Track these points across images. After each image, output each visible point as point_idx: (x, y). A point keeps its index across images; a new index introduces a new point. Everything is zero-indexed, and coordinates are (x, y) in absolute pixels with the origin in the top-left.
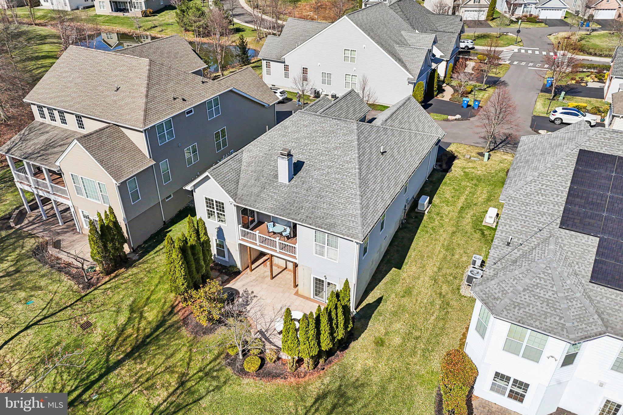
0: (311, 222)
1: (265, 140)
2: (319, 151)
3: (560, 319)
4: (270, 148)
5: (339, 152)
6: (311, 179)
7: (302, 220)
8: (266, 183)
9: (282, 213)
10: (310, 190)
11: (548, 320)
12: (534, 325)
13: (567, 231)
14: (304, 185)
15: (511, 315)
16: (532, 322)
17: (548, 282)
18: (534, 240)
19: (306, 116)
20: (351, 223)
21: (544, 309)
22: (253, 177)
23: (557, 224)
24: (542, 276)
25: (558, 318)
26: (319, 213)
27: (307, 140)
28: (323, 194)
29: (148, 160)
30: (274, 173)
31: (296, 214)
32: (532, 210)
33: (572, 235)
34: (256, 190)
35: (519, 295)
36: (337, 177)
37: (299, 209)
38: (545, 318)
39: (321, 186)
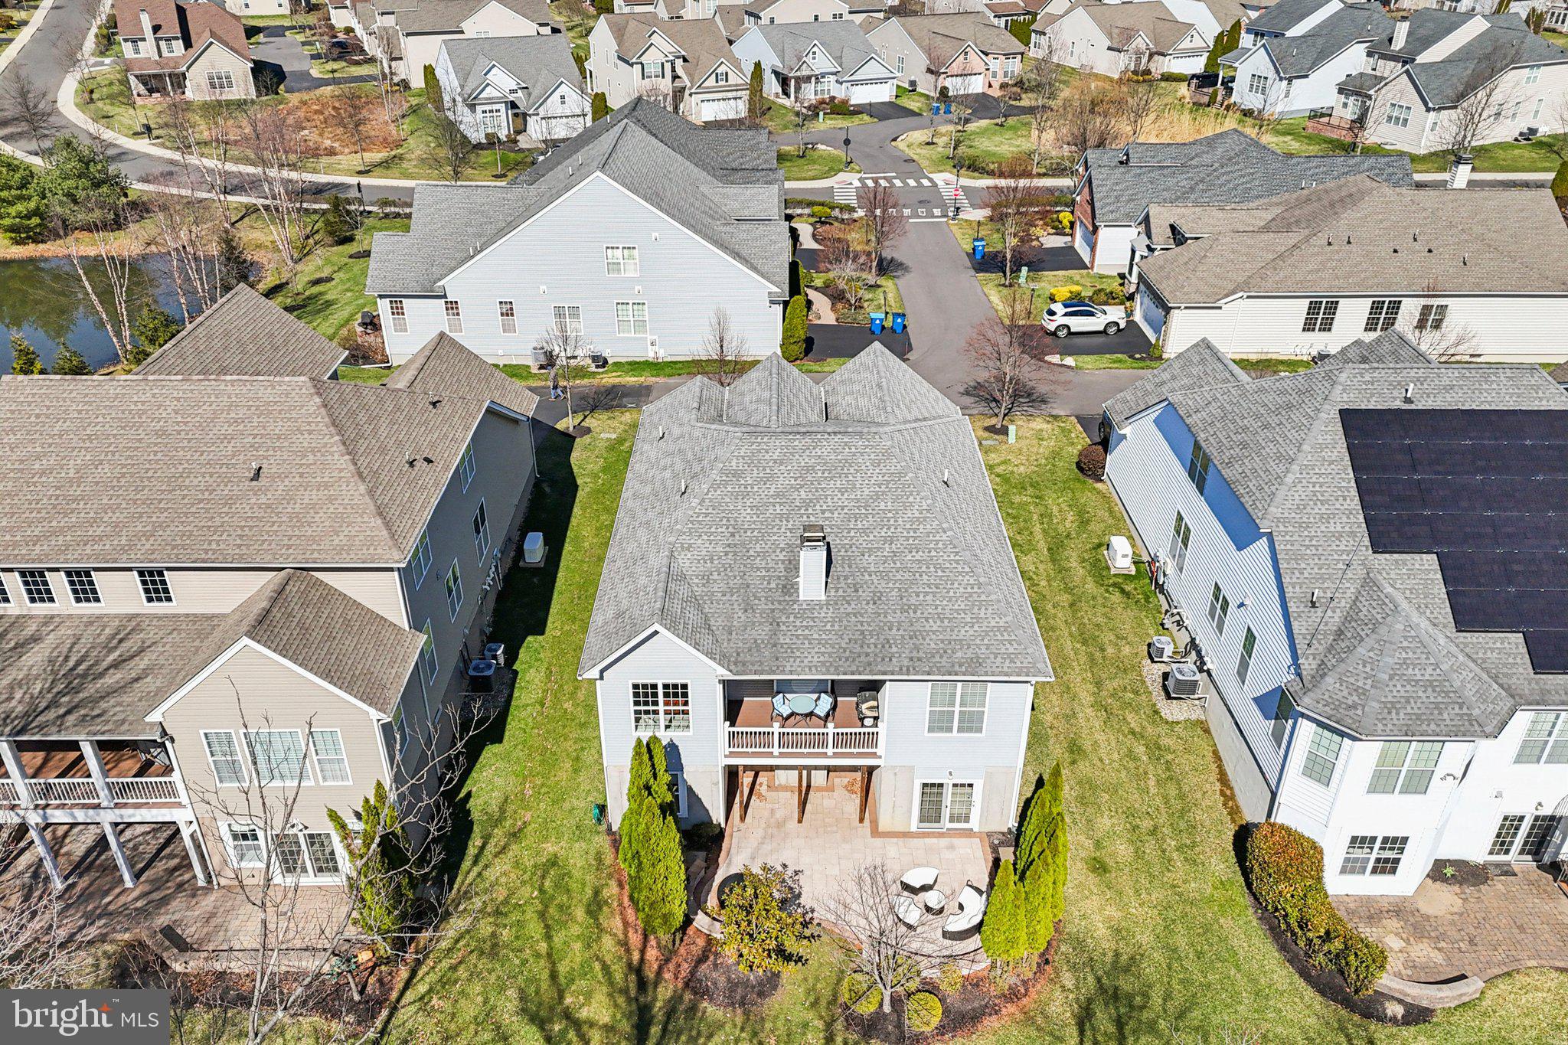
0: (927, 669)
1: (707, 515)
2: (846, 511)
3: (1461, 708)
4: (731, 529)
5: (889, 504)
6: (867, 577)
7: (904, 669)
8: (773, 611)
9: (854, 668)
10: (880, 599)
11: (1445, 716)
12: (1430, 732)
13: (1387, 556)
14: (860, 593)
15: (1390, 727)
16: (1424, 727)
17: (1419, 651)
18: (1348, 585)
19: (765, 440)
20: (1008, 646)
21: (1432, 700)
22: (736, 606)
23: (1367, 547)
24: (1405, 644)
25: (1457, 707)
26: (931, 644)
27: (802, 493)
28: (913, 601)
29: (410, 636)
30: (777, 585)
31: (883, 659)
32: (1319, 534)
33: (1396, 561)
34: (762, 632)
35: (1387, 689)
36: (918, 557)
37: (883, 647)
38: (1440, 714)
39: (897, 585)
